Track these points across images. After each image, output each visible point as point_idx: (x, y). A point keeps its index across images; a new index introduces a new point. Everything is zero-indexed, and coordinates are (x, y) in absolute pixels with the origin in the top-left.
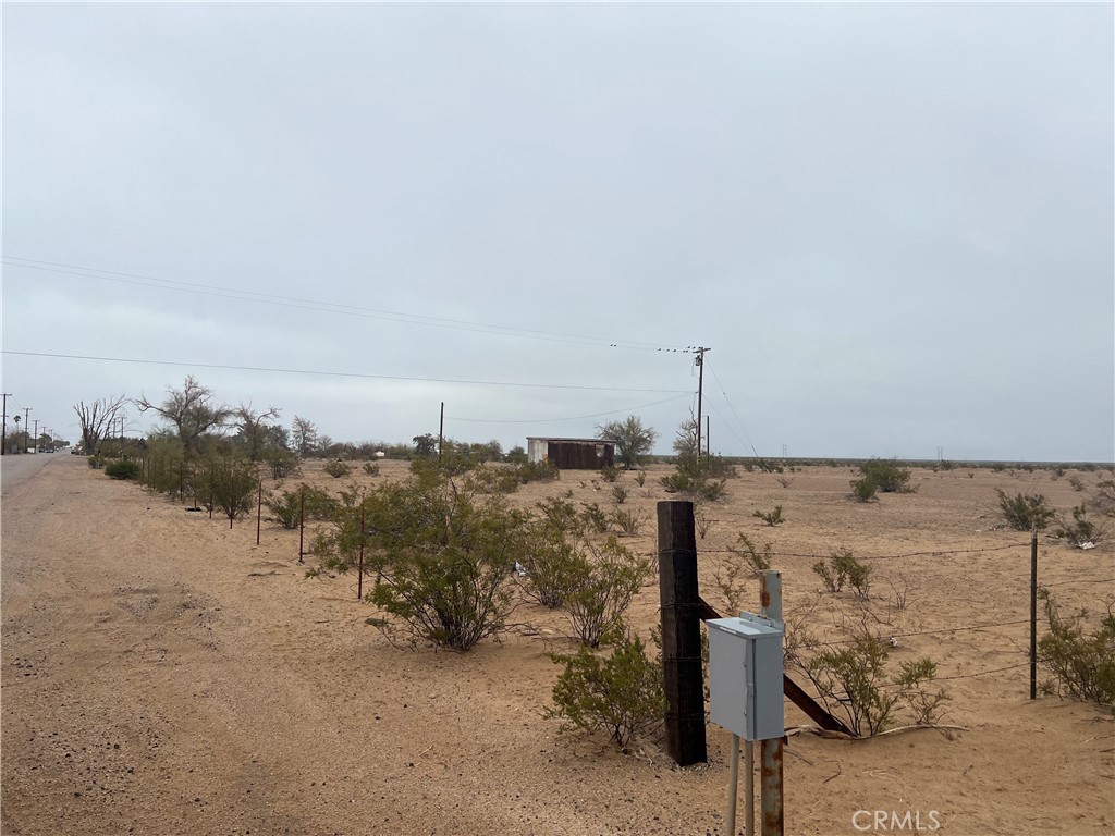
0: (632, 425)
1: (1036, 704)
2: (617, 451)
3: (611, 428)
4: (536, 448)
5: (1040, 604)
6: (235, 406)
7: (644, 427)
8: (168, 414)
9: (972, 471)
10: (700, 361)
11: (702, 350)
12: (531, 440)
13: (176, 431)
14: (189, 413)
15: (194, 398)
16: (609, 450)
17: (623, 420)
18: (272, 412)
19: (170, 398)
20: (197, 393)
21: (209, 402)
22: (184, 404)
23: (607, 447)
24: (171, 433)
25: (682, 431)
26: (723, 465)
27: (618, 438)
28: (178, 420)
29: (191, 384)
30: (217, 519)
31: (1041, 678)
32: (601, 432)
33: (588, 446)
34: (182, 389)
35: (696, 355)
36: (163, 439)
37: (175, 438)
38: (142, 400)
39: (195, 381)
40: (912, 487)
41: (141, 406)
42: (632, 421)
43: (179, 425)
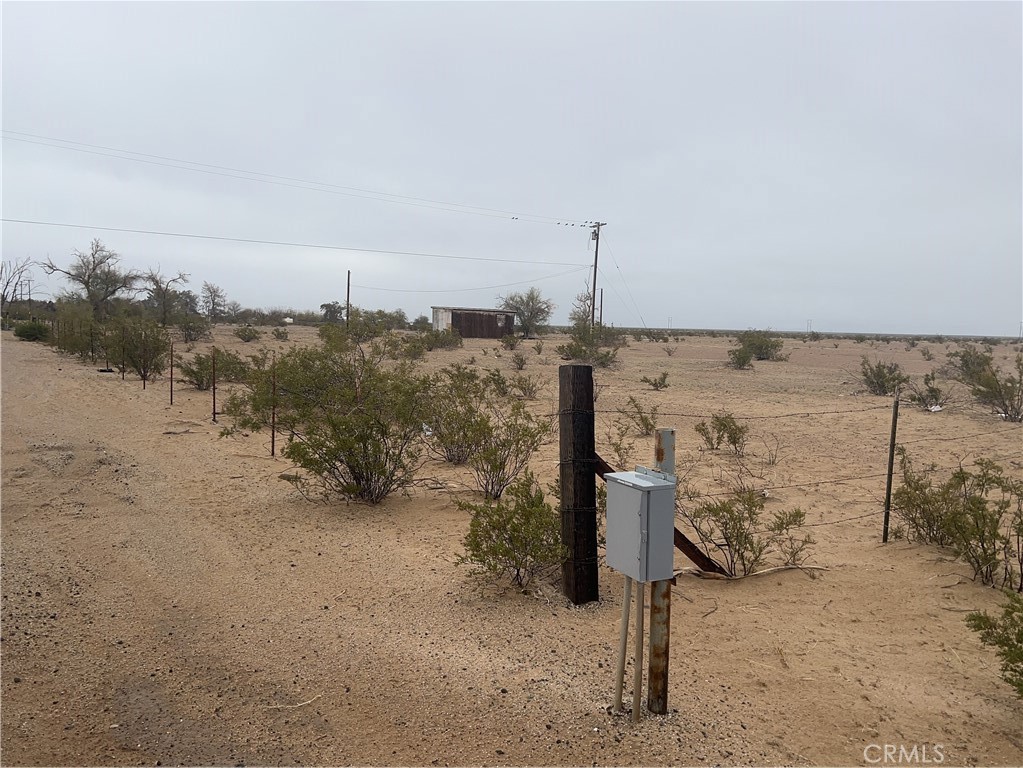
0: (532, 297)
2: (517, 321)
3: (512, 299)
4: (440, 318)
5: (897, 459)
6: (144, 270)
7: (543, 298)
8: (77, 277)
9: (837, 342)
10: (596, 236)
11: (598, 225)
12: (436, 310)
13: (84, 294)
14: (96, 275)
15: (101, 262)
16: (509, 320)
17: (524, 292)
18: (181, 277)
19: (76, 261)
20: (104, 257)
21: (116, 265)
22: (91, 267)
23: (507, 316)
24: (80, 296)
25: (577, 303)
26: (613, 335)
27: (518, 309)
28: (86, 284)
29: (97, 248)
30: (129, 380)
32: (502, 303)
33: (490, 316)
34: (89, 253)
35: (593, 230)
36: (72, 301)
37: (83, 301)
38: (47, 262)
39: (101, 244)
40: (784, 356)
41: (47, 268)
42: (532, 293)
43: (88, 289)
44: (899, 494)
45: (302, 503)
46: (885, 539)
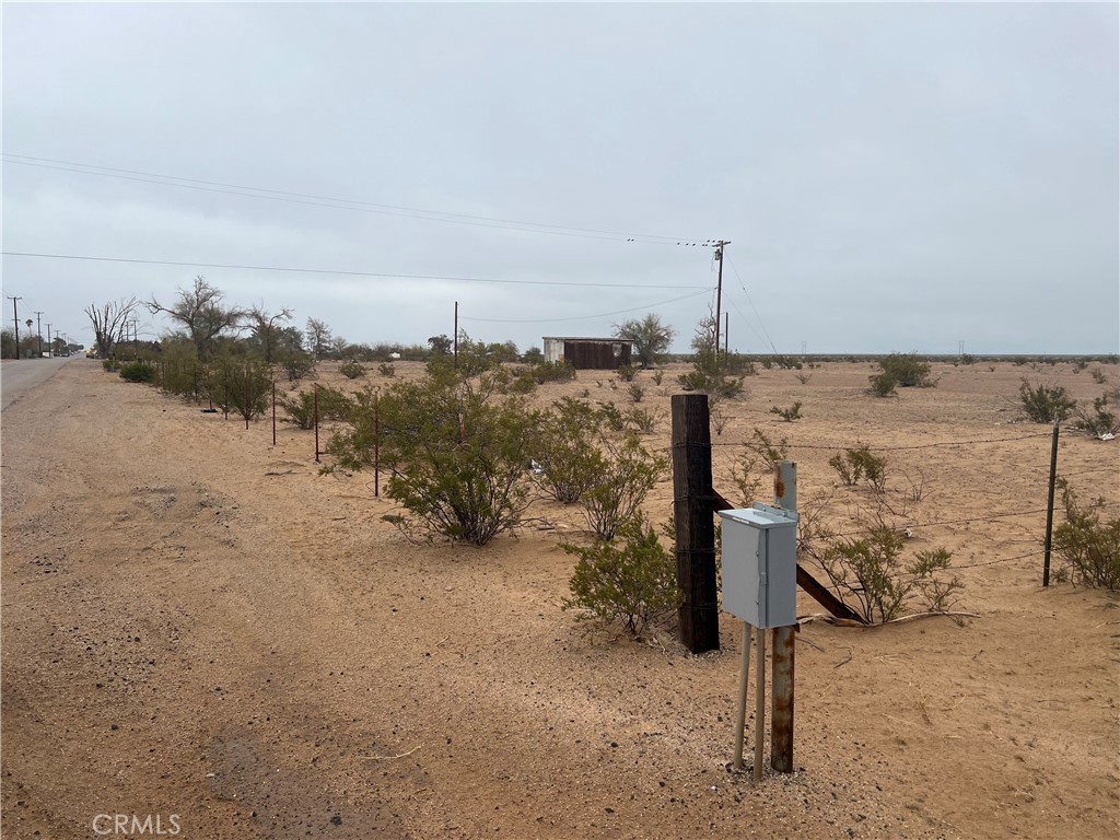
0: (650, 324)
1: (1050, 591)
2: (634, 350)
3: (629, 326)
4: (552, 348)
5: (1058, 493)
6: (247, 307)
7: (662, 324)
8: (181, 316)
9: (993, 365)
10: (719, 255)
11: (722, 244)
12: (547, 340)
13: (188, 333)
14: (200, 315)
15: (205, 300)
16: (626, 349)
17: (641, 319)
18: (285, 313)
19: (180, 300)
20: (207, 295)
21: (220, 303)
22: (195, 305)
23: (624, 346)
24: (184, 335)
25: (700, 329)
26: (740, 362)
27: (635, 337)
28: (190, 322)
29: (201, 285)
30: (233, 421)
31: (1055, 566)
32: (618, 331)
33: (605, 345)
34: (192, 291)
35: (716, 249)
36: (176, 342)
37: (188, 340)
38: (152, 302)
39: (205, 281)
40: (932, 381)
41: (152, 308)
42: (650, 319)
43: (192, 327)
44: (1060, 532)
45: (406, 545)
46: (1046, 583)
